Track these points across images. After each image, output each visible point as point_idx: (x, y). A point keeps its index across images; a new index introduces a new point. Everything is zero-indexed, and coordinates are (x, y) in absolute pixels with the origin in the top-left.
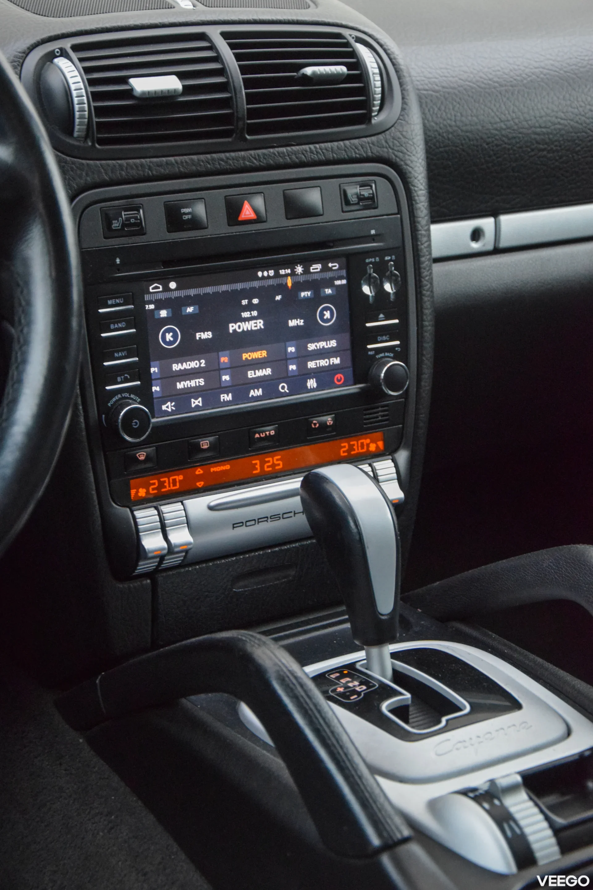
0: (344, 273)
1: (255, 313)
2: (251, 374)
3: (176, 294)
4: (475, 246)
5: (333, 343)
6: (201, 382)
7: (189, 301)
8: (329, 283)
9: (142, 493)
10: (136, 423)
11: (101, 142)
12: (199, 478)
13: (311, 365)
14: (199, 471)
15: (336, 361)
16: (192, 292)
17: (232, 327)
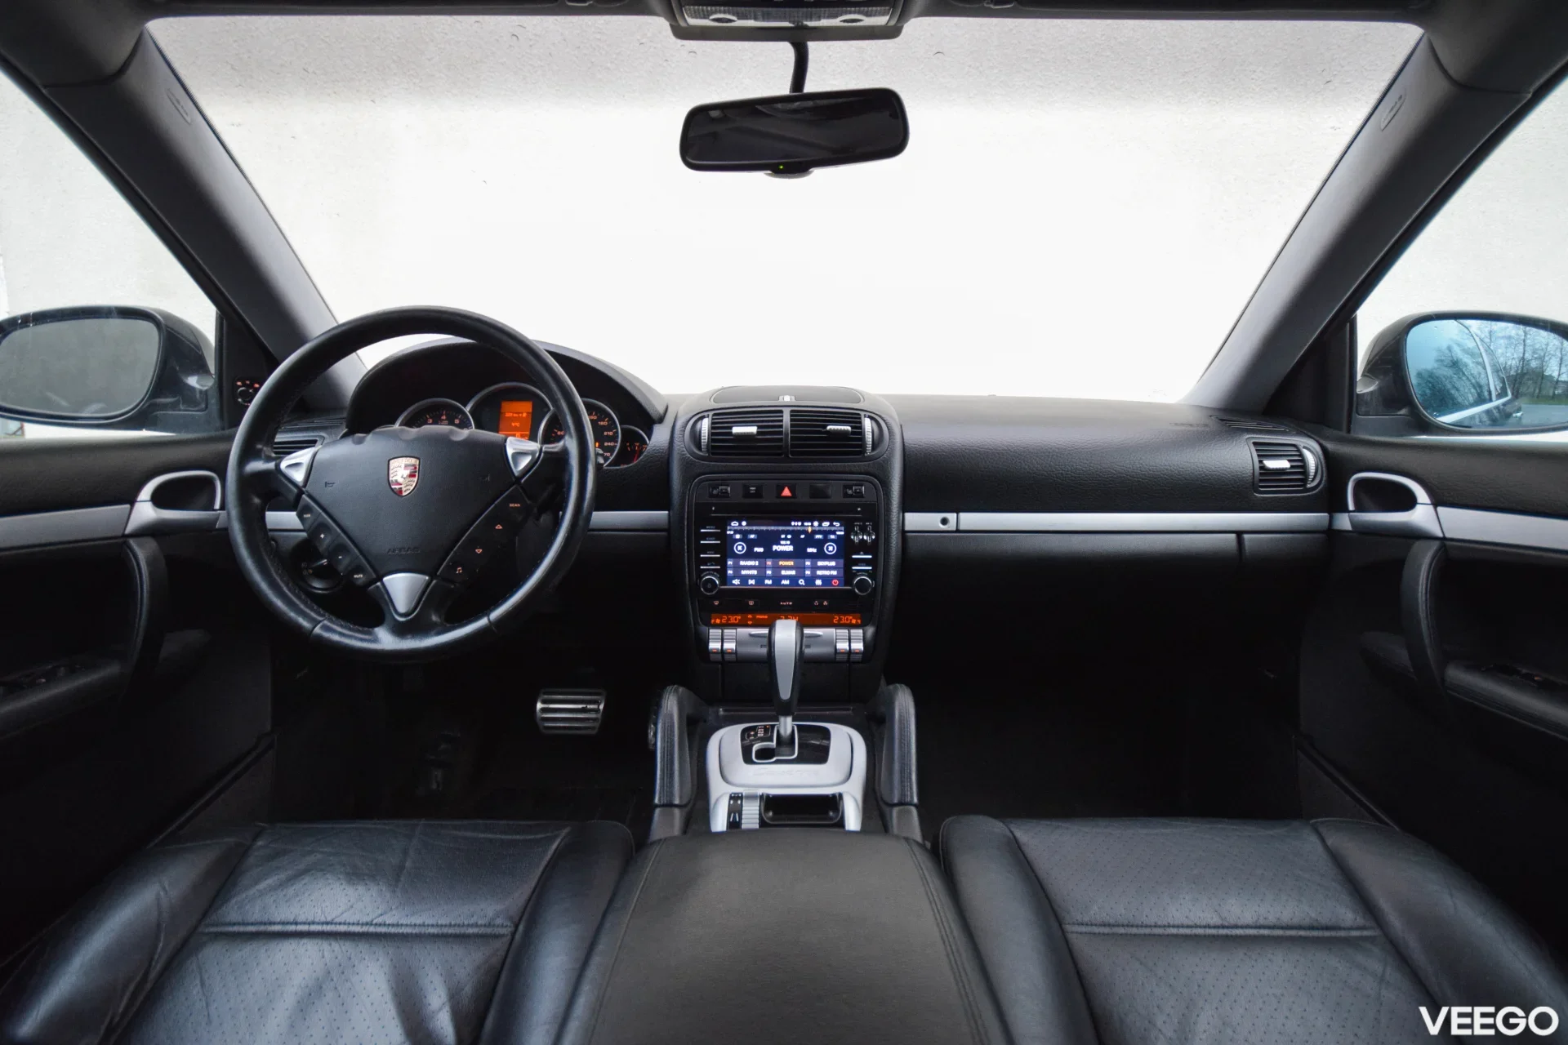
0: (843, 528)
1: (788, 542)
2: (783, 572)
3: (747, 528)
4: (942, 527)
5: (833, 564)
6: (755, 572)
7: (751, 532)
8: (834, 533)
9: (718, 621)
10: (709, 586)
11: (713, 454)
12: (750, 620)
13: (819, 573)
14: (750, 616)
15: (834, 573)
16: (754, 528)
17: (775, 548)
